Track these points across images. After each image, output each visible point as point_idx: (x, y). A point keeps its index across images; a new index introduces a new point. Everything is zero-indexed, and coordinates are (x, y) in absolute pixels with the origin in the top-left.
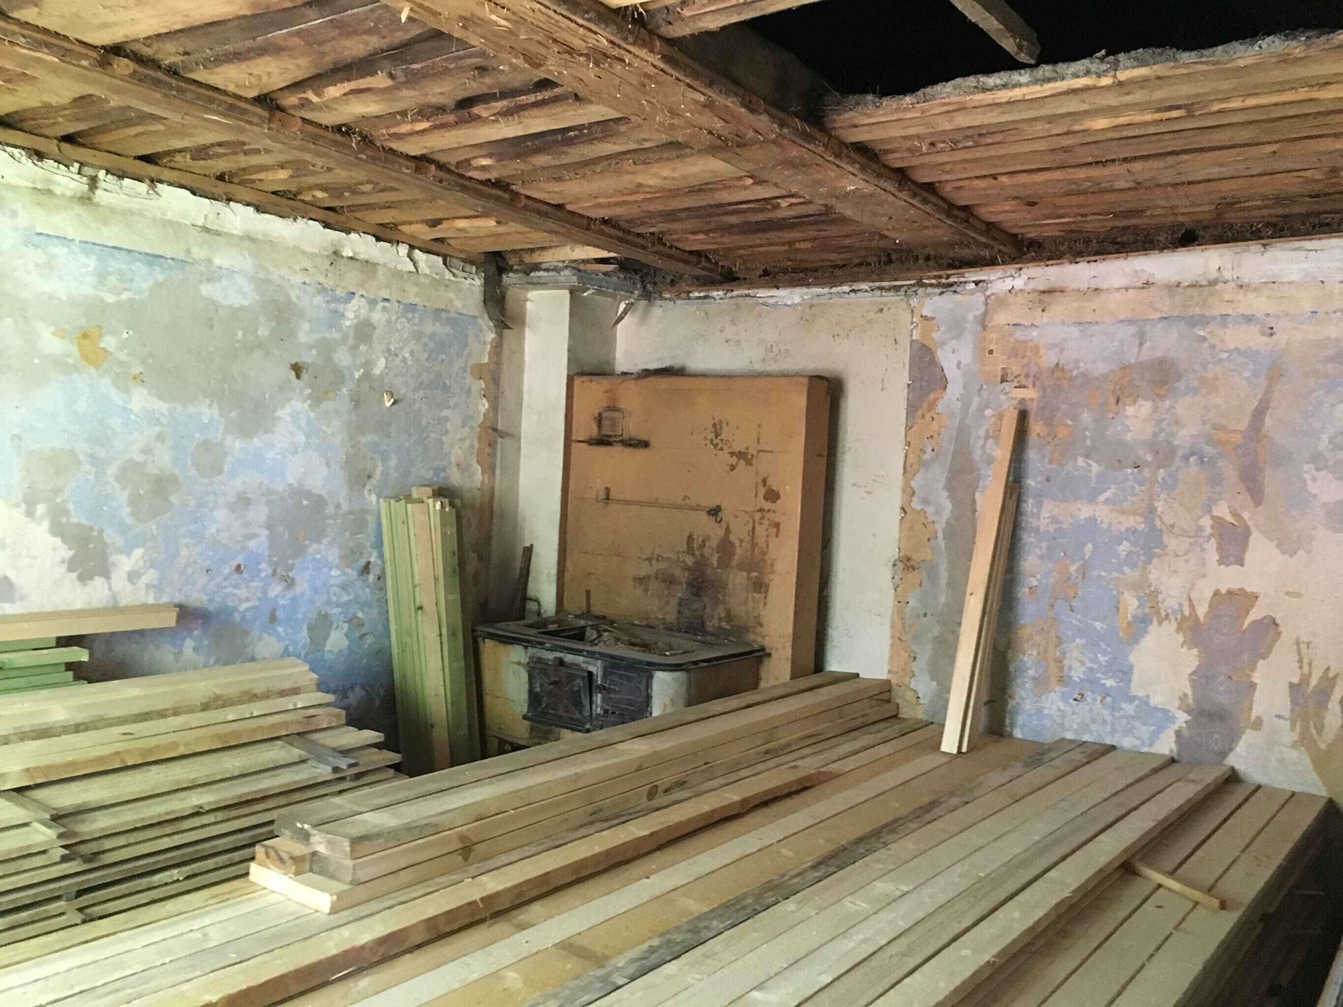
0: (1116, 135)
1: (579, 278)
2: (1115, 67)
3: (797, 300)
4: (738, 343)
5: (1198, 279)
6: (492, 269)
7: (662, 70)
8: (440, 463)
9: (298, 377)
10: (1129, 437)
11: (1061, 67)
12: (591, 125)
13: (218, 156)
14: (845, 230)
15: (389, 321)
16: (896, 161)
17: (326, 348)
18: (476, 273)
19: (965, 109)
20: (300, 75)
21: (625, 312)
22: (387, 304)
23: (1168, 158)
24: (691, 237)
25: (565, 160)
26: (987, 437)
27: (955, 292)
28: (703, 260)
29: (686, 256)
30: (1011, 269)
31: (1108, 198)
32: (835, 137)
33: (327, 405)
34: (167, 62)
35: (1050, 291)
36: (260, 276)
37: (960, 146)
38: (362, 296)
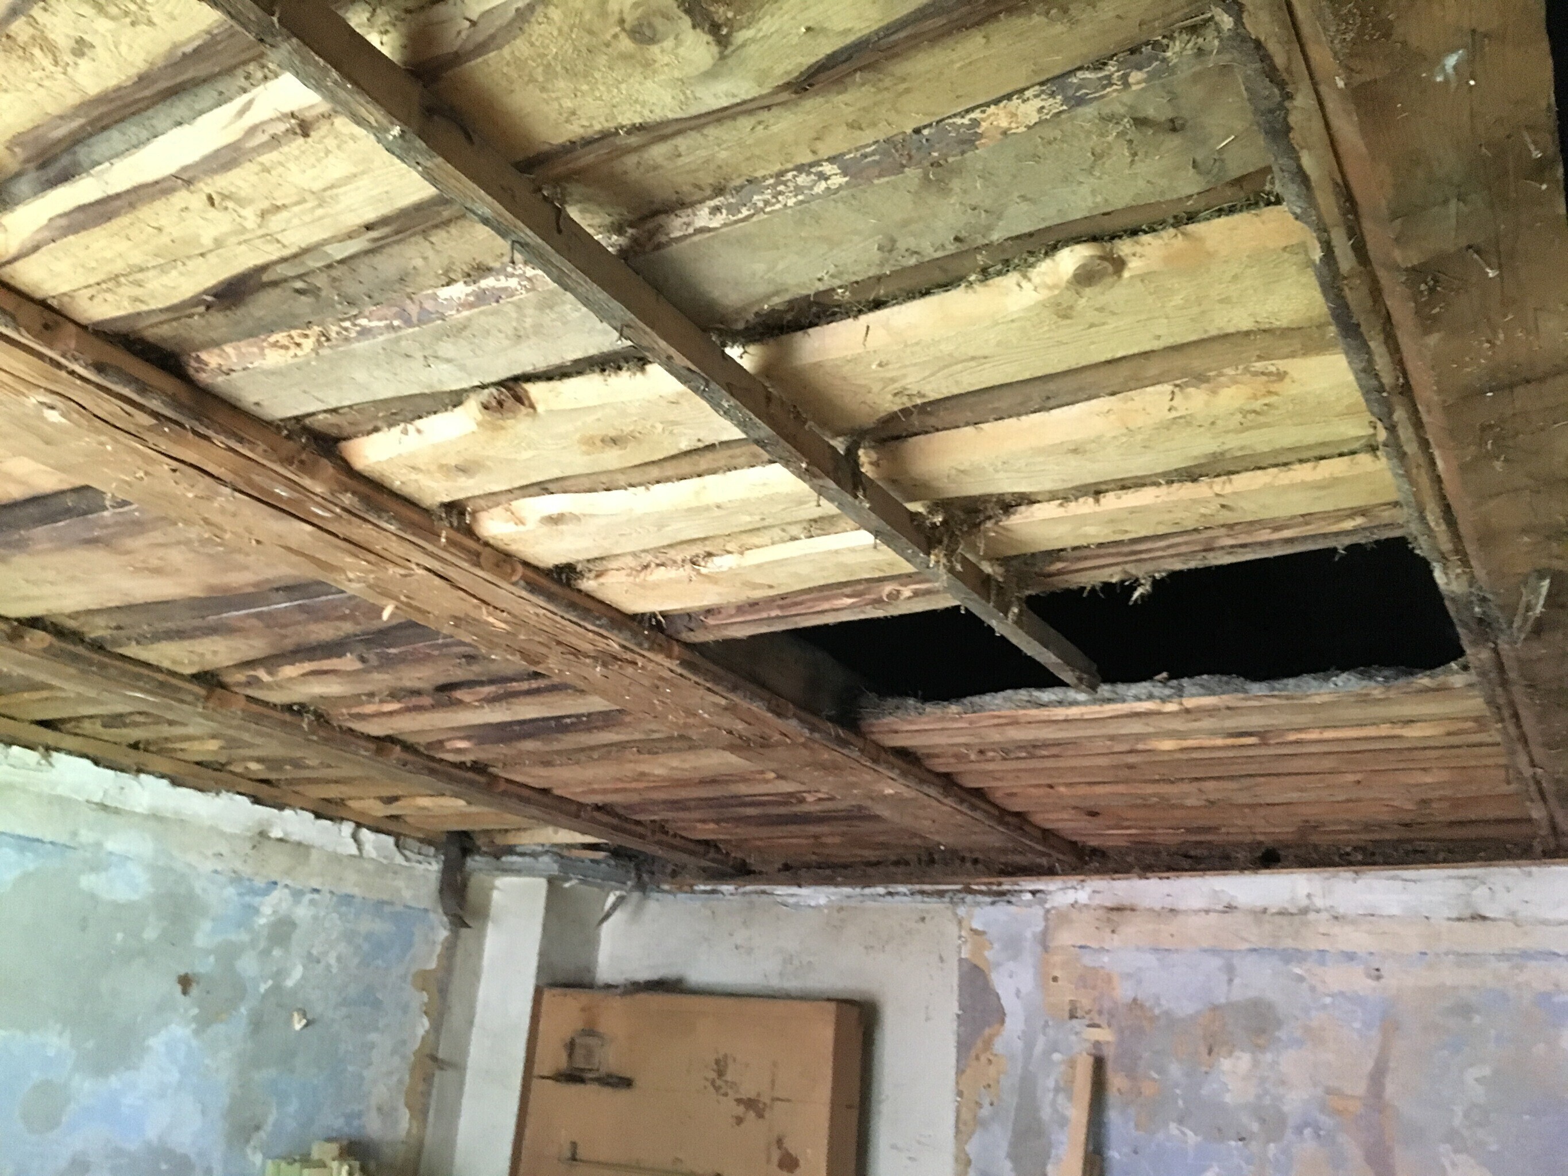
0: (1184, 756)
1: (561, 866)
2: (1180, 693)
3: (822, 901)
4: (750, 951)
5: (1286, 905)
6: (455, 851)
7: (681, 675)
8: (356, 1107)
9: (185, 992)
10: (1228, 1098)
11: (1121, 688)
12: (589, 715)
13: (136, 725)
14: (879, 827)
15: (315, 918)
16: (941, 766)
17: (229, 954)
18: (435, 856)
19: (1017, 723)
20: (252, 655)
21: (614, 907)
22: (316, 896)
23: (1243, 780)
24: (699, 825)
25: (556, 746)
26: (1057, 1090)
27: (1009, 902)
28: (712, 850)
29: (691, 846)
30: (1073, 880)
31: (1178, 813)
32: (873, 742)
33: (219, 1029)
34: (93, 635)
35: (1119, 909)
36: (160, 863)
37: (1012, 756)
38: (286, 886)
